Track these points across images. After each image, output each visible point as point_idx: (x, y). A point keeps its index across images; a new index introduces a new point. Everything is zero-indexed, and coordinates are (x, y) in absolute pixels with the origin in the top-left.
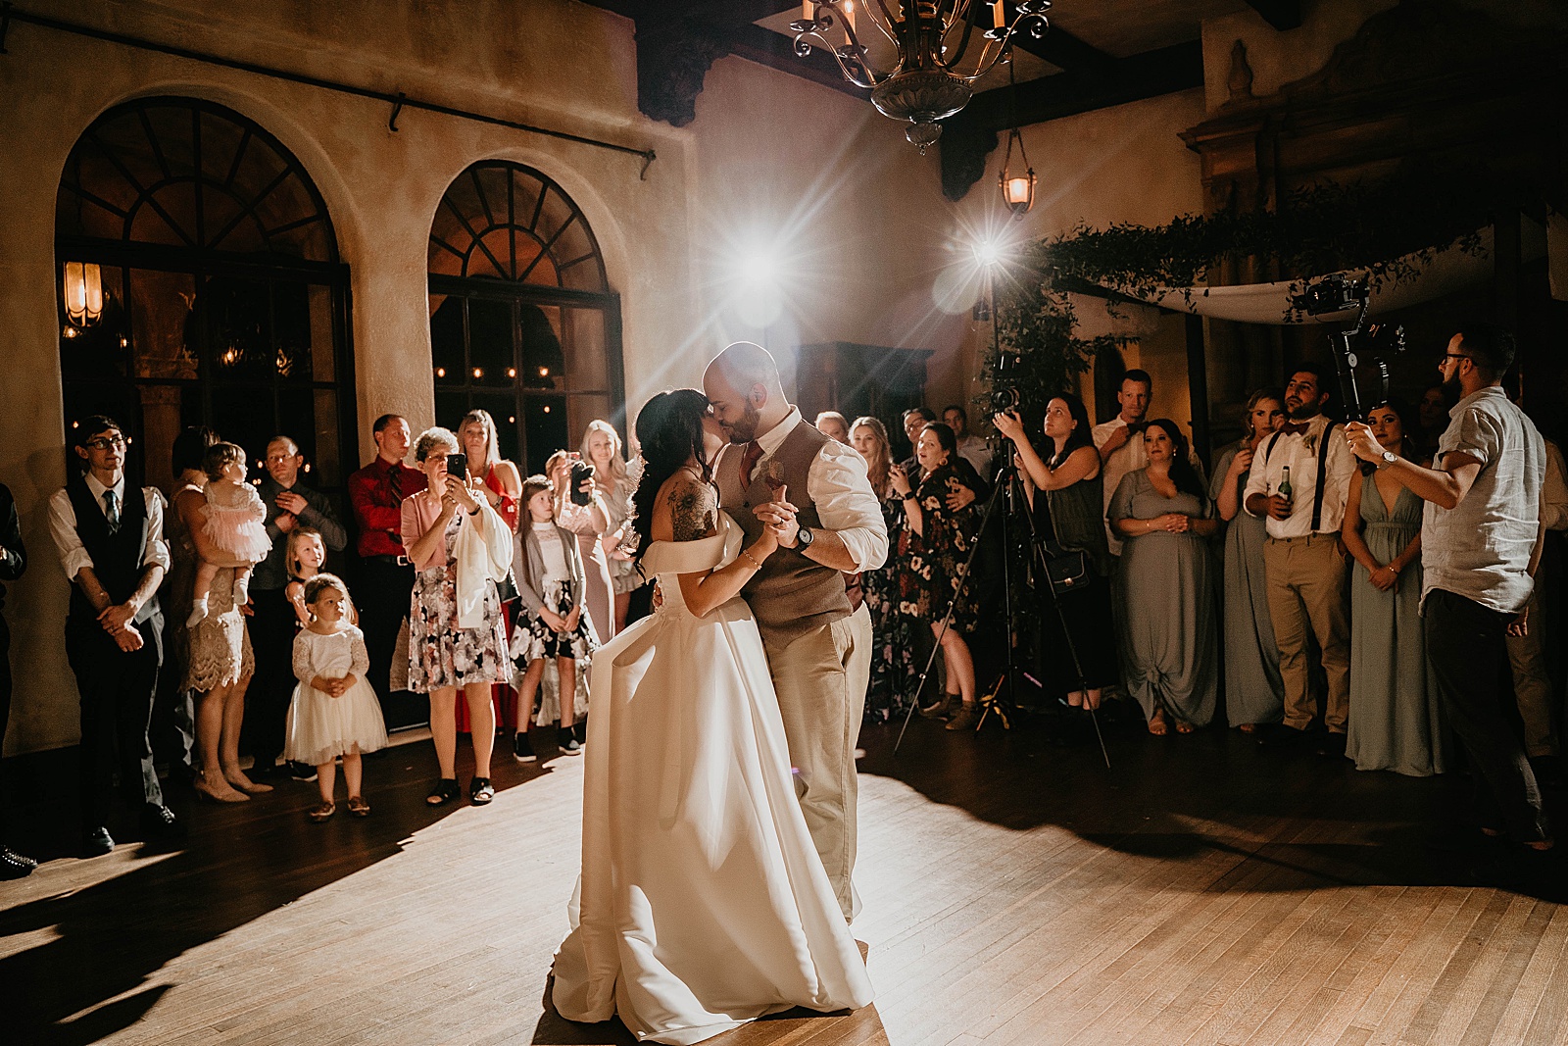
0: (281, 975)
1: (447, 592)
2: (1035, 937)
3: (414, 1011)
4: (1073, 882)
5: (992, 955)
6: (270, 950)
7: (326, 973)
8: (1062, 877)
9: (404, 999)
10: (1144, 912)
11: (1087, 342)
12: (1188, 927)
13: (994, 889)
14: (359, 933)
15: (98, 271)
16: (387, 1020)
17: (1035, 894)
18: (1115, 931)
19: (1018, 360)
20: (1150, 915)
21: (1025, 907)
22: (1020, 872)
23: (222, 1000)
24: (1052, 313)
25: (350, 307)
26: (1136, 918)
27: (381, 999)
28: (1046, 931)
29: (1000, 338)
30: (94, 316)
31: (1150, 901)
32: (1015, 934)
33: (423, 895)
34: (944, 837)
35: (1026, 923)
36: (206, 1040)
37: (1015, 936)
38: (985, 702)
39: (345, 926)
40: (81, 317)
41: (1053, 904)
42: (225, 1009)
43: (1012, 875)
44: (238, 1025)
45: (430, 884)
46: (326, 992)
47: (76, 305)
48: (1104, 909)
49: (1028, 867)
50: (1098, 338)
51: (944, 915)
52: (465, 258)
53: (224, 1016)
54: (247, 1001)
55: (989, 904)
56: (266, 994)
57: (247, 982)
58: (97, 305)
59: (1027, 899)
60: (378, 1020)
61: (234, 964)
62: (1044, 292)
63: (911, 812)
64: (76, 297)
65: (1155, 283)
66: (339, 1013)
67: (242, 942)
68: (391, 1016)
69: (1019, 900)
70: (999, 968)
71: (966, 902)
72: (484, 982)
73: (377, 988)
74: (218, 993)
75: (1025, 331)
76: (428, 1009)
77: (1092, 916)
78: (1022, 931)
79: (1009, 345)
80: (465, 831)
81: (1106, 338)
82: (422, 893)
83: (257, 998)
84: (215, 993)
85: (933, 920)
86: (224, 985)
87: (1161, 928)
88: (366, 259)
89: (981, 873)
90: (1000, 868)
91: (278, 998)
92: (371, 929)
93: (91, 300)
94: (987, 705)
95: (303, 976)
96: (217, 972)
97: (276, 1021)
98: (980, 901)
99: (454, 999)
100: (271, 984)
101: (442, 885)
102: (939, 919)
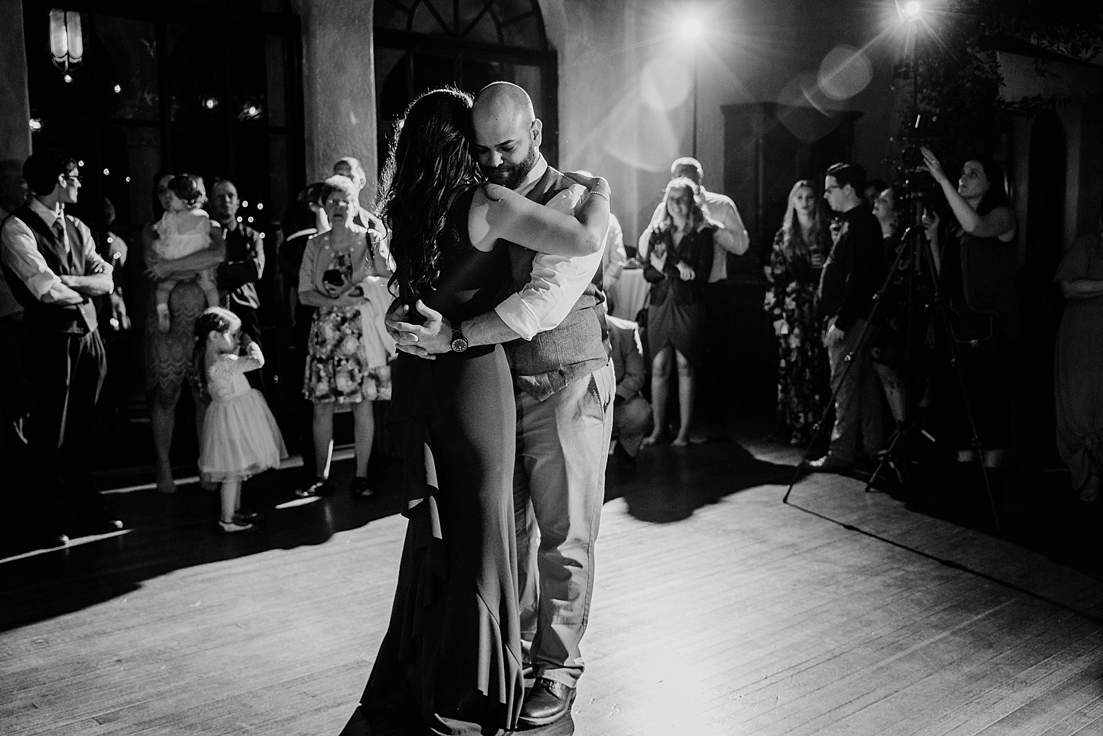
0: (170, 673)
1: (335, 323)
2: (893, 700)
3: (279, 719)
4: (942, 646)
5: (844, 715)
6: (166, 648)
7: (210, 675)
8: (931, 640)
9: (273, 706)
10: (1013, 686)
11: (1013, 103)
12: (1059, 708)
13: (859, 645)
14: (251, 638)
15: (78, 19)
16: (252, 725)
17: (900, 654)
18: (978, 703)
19: (934, 119)
20: (1019, 690)
21: (888, 667)
22: (888, 630)
23: (111, 693)
24: (977, 73)
25: (301, 57)
26: (1004, 691)
27: (252, 703)
28: (905, 695)
29: (919, 96)
30: (76, 61)
31: (1022, 675)
32: (873, 694)
33: (316, 605)
34: (818, 587)
35: (886, 685)
36: (85, 731)
37: (872, 697)
38: (881, 455)
39: (239, 629)
40: (64, 62)
41: (917, 667)
42: (111, 702)
43: (881, 632)
44: (118, 718)
45: (326, 595)
46: (204, 693)
47: (59, 51)
48: (971, 678)
49: (898, 626)
50: (1025, 99)
51: (802, 667)
52: (410, 14)
53: (107, 709)
54: (133, 695)
55: (851, 660)
56: (151, 691)
57: (138, 677)
58: (78, 51)
59: (891, 659)
60: (244, 725)
61: (132, 659)
62: (969, 50)
63: (790, 559)
64: (59, 42)
65: (1091, 40)
66: (211, 715)
67: (145, 638)
68: (256, 721)
69: (883, 659)
70: (850, 729)
71: (829, 656)
72: (350, 695)
73: (252, 693)
74: (109, 687)
75: (946, 90)
76: (293, 717)
77: (956, 684)
78: (881, 692)
79: (928, 104)
80: (370, 546)
81: (1034, 99)
82: (316, 603)
83: (142, 693)
84: (106, 686)
85: (791, 672)
86: (117, 679)
87: (1030, 705)
88: (315, 11)
89: (849, 628)
90: (869, 624)
91: (161, 695)
92: (261, 635)
93: (72, 46)
94: (882, 458)
95: (188, 675)
96: (115, 665)
97: (153, 717)
98: (842, 656)
99: (318, 710)
100: (159, 681)
101: (336, 597)
102: (797, 671)
